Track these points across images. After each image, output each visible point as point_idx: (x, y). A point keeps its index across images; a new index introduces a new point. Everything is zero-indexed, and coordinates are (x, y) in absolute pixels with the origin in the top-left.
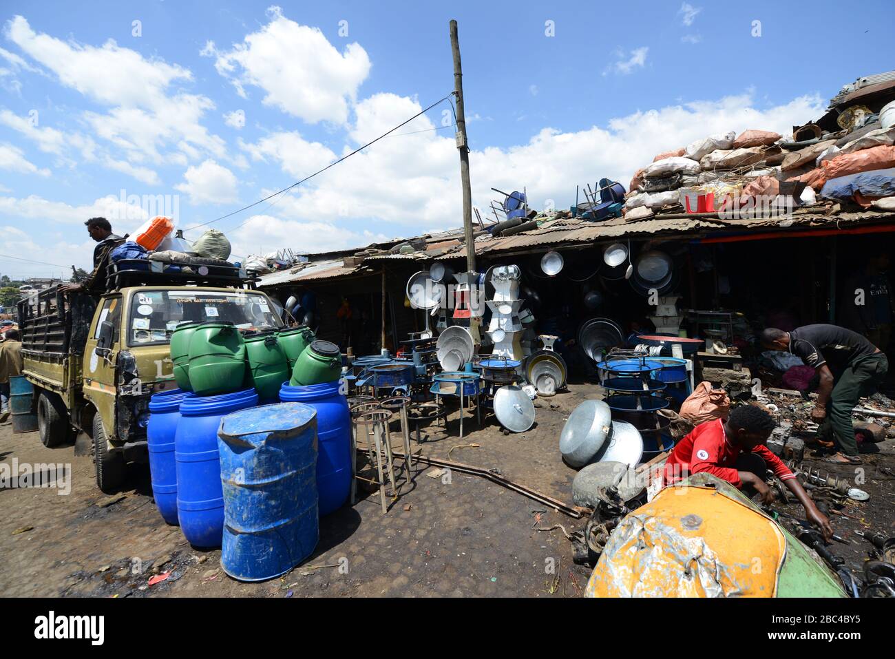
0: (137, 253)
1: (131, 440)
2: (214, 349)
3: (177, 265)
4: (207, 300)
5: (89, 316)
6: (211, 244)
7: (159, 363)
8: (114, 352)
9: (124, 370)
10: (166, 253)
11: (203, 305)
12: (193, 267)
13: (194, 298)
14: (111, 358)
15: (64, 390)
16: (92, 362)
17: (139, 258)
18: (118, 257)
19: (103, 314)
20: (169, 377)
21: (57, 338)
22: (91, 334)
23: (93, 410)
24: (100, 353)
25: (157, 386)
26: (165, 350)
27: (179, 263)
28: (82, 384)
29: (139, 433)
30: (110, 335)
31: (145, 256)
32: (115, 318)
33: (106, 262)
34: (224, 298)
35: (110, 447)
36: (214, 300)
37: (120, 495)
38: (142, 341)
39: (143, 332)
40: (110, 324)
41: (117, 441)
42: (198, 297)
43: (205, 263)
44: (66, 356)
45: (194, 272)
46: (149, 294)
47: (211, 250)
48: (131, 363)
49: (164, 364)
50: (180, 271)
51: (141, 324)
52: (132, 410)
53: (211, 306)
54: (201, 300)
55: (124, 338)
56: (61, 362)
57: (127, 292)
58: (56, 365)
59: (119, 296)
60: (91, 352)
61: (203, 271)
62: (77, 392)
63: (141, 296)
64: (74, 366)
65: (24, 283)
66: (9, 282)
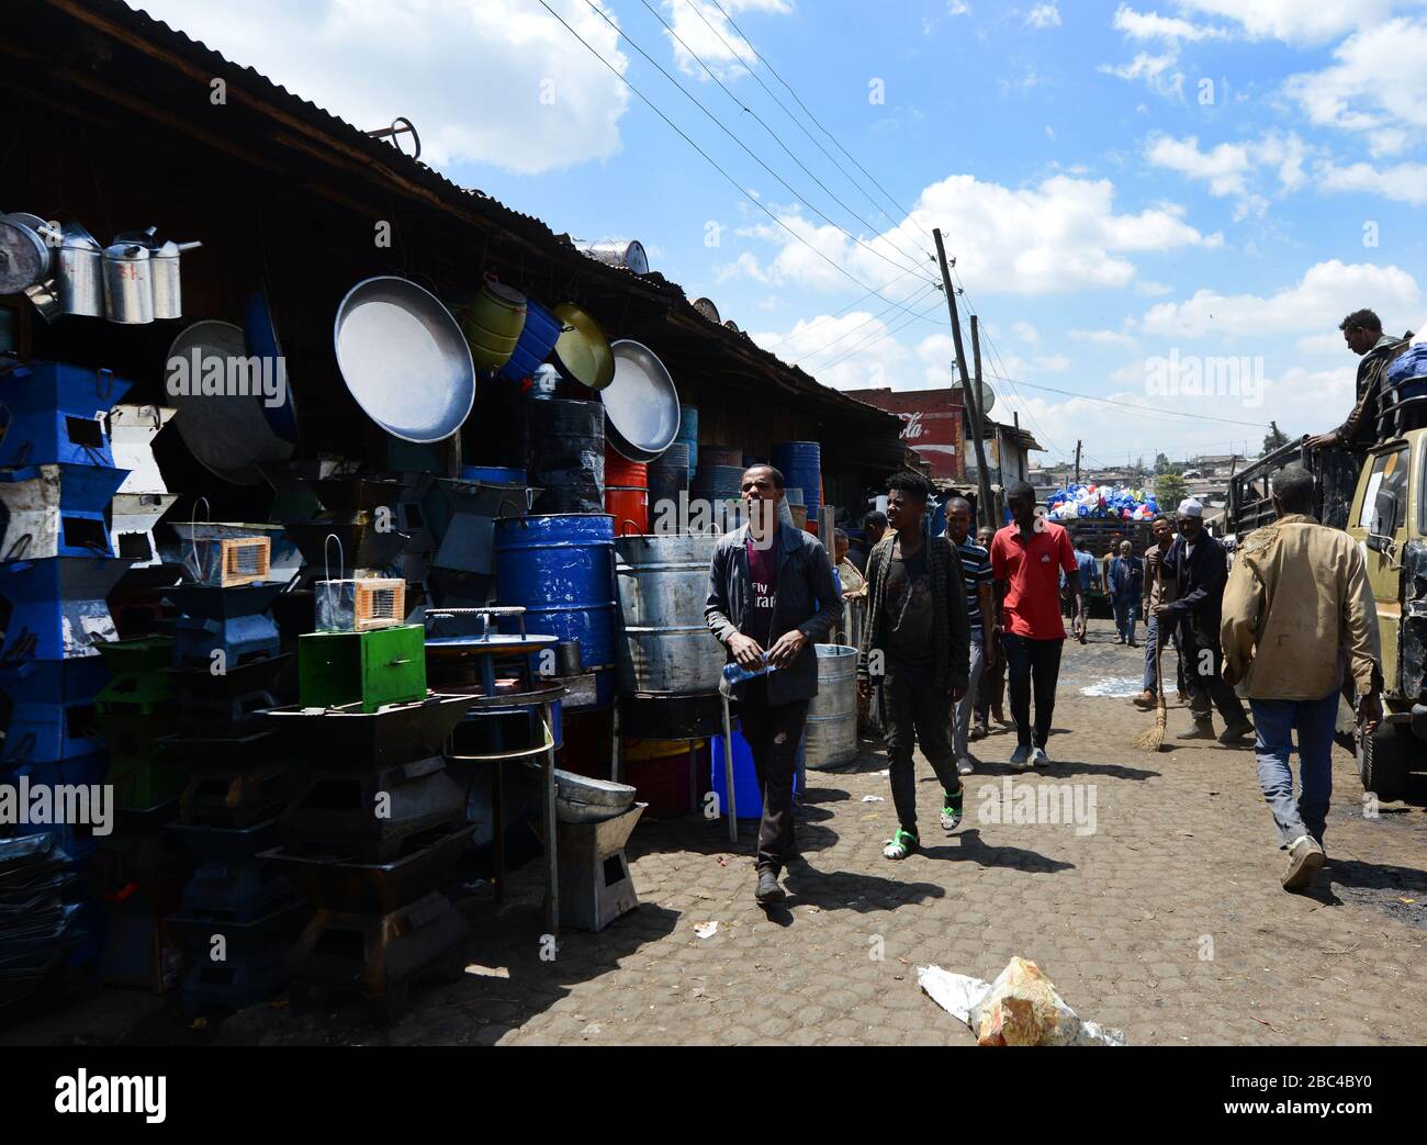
5: (1349, 489)
8: (1398, 543)
9: (1414, 575)
14: (1392, 553)
19: (1372, 485)
22: (1353, 518)
24: (1374, 545)
30: (1390, 514)
32: (1395, 487)
33: (1378, 389)
40: (1388, 497)
41: (1399, 702)
55: (1413, 519)
57: (1415, 439)
59: (1400, 447)
65: (1189, 465)
66: (1167, 464)
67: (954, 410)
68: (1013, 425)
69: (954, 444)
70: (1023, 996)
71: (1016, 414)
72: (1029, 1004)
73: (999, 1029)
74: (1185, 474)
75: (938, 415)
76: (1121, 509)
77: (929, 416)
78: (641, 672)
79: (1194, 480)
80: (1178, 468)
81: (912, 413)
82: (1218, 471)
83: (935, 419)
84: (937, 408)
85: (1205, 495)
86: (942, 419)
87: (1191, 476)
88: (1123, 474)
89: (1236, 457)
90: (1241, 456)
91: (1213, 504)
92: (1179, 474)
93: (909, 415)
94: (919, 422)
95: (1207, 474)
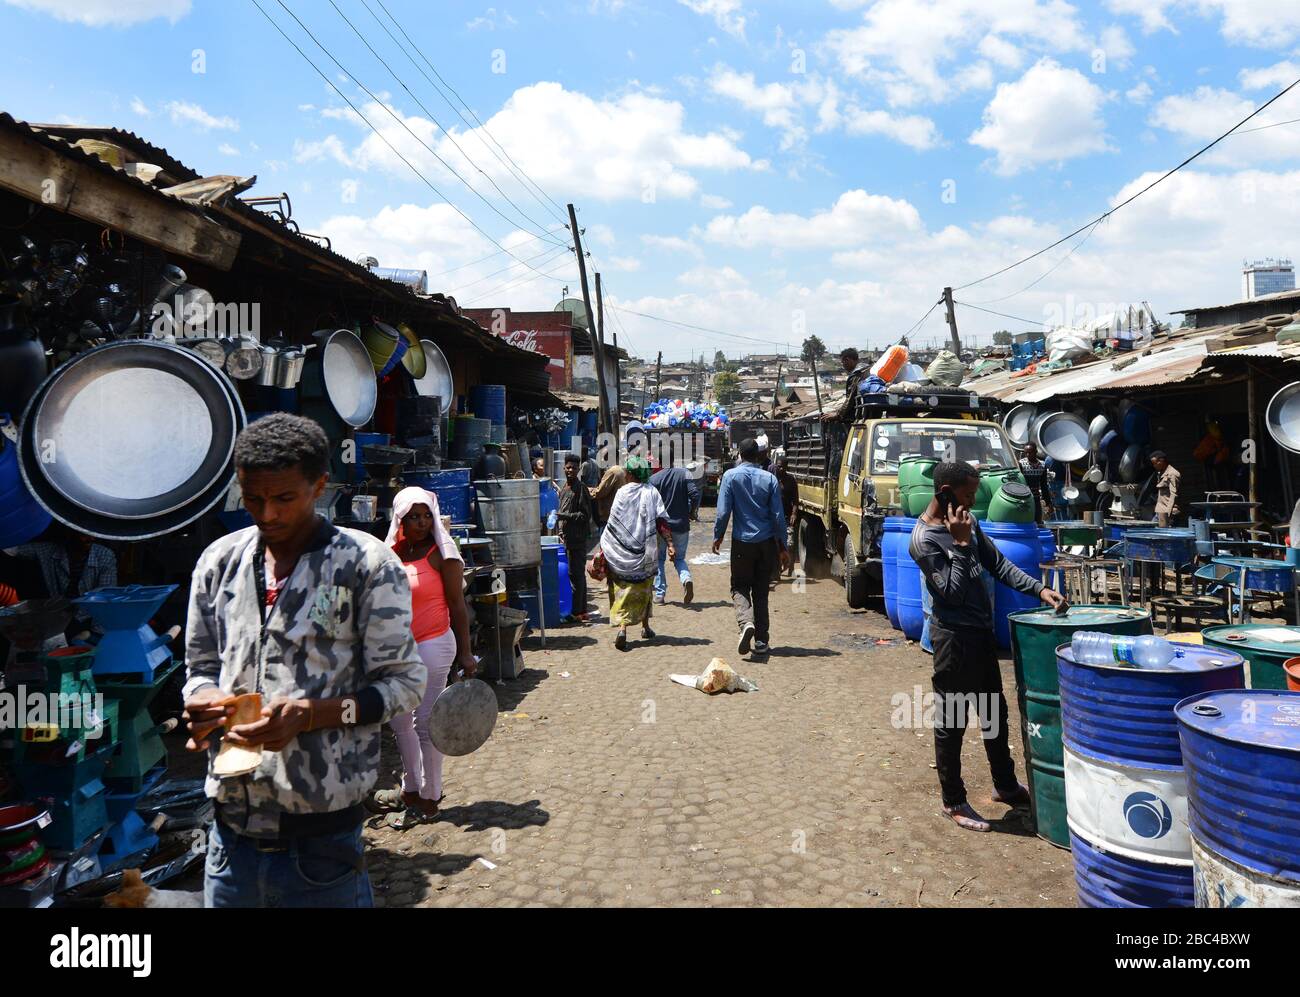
0: (878, 386)
1: (871, 556)
2: (925, 481)
3: (909, 397)
4: (936, 433)
5: (843, 443)
6: (943, 369)
7: (891, 491)
8: (861, 478)
9: (867, 494)
10: (900, 385)
11: (931, 438)
12: (925, 398)
13: (923, 431)
14: (859, 483)
15: (824, 512)
16: (845, 486)
17: (879, 392)
18: (864, 391)
19: (853, 443)
20: (899, 505)
21: (818, 462)
22: (844, 462)
23: (846, 531)
24: (851, 480)
25: (890, 512)
26: (894, 481)
27: (911, 394)
28: (837, 508)
29: (876, 552)
30: (858, 464)
31: (884, 389)
32: (861, 448)
33: (855, 394)
34: (952, 430)
35: (857, 563)
36: (942, 434)
37: (863, 609)
38: (880, 470)
39: (881, 463)
40: (858, 454)
41: (861, 558)
42: (927, 430)
43: (935, 392)
44: (826, 480)
45: (925, 403)
46: (887, 426)
47: (943, 377)
48: (871, 489)
49: (896, 493)
50: (912, 402)
51: (881, 455)
52: (872, 529)
53: (939, 440)
54: (930, 433)
55: (867, 466)
56: (822, 486)
57: (871, 423)
58: (818, 489)
59: (864, 427)
60: (844, 478)
61: (934, 401)
62: (834, 514)
63: (881, 428)
64: (832, 489)
65: (742, 363)
66: (724, 361)
67: (564, 329)
68: (613, 344)
69: (564, 358)
70: (720, 669)
71: (615, 334)
72: (721, 672)
73: (711, 681)
74: (739, 371)
75: (550, 333)
76: (701, 421)
77: (542, 334)
78: (495, 556)
79: (746, 377)
80: (733, 366)
81: (529, 331)
82: (766, 369)
83: (548, 337)
84: (549, 327)
85: (756, 391)
86: (554, 337)
87: (746, 373)
88: (688, 369)
89: (779, 356)
90: (784, 356)
91: (763, 399)
92: (734, 370)
93: (525, 332)
94: (534, 338)
95: (758, 371)
